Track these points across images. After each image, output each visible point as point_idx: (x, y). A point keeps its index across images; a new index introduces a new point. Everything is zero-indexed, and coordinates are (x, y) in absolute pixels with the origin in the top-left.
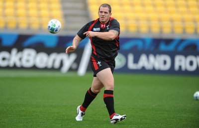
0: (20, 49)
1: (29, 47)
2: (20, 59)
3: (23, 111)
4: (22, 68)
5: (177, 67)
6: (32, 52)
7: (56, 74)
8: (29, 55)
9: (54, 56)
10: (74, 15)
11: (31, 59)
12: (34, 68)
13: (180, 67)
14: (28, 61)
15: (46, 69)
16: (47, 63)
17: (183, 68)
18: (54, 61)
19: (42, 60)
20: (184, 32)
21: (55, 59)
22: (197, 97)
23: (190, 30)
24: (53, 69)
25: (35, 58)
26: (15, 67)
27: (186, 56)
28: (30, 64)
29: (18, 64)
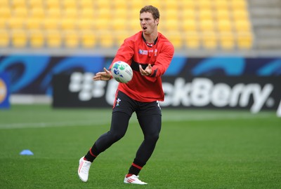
0: (189, 79)
1: (202, 76)
2: (189, 94)
3: (194, 171)
4: (192, 107)
6: (207, 83)
7: (243, 115)
8: (202, 87)
9: (239, 88)
11: (205, 93)
12: (210, 107)
14: (200, 97)
15: (227, 108)
16: (229, 99)
18: (240, 96)
19: (222, 94)
21: (242, 92)
24: (238, 107)
25: (211, 92)
26: (181, 107)
28: (203, 102)
29: (186, 102)
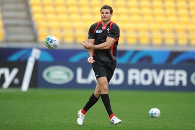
5: (130, 82)
10: (16, 25)
13: (134, 81)
17: (137, 82)
20: (138, 43)
22: (152, 114)
23: (144, 41)
27: (140, 69)
